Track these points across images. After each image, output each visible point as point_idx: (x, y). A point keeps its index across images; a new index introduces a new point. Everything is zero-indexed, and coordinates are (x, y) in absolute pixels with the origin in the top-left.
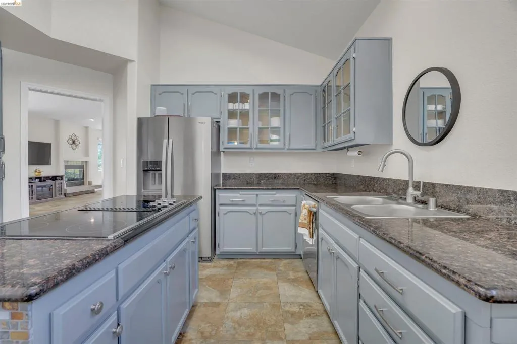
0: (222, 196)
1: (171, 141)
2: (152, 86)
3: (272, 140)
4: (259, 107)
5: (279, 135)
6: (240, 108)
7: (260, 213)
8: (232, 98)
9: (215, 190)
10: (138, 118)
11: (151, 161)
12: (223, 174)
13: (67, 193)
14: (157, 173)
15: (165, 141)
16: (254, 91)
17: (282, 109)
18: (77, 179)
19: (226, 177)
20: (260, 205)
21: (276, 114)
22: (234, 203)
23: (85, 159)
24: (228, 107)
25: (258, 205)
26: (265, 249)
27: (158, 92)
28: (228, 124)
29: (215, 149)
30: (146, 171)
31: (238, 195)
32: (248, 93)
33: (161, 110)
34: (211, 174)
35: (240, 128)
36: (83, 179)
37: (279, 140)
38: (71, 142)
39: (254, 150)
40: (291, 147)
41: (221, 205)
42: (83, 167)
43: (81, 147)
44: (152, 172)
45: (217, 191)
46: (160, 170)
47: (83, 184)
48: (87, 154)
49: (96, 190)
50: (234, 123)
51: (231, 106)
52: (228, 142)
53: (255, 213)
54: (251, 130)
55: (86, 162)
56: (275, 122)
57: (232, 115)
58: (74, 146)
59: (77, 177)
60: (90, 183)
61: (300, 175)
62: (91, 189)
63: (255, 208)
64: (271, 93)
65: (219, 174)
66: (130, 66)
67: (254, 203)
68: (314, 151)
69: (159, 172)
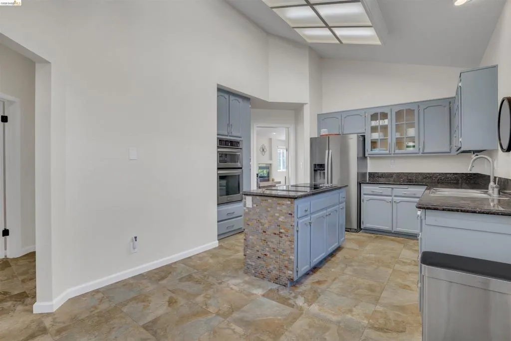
0: (365, 188)
1: (330, 151)
2: (318, 115)
3: (408, 147)
4: (396, 122)
5: (414, 142)
6: (381, 124)
7: (395, 202)
8: (374, 117)
9: (360, 184)
10: (311, 138)
11: (318, 164)
12: (369, 173)
13: (261, 186)
14: (322, 172)
15: (327, 152)
16: (391, 110)
17: (416, 121)
18: (265, 177)
19: (372, 175)
20: (395, 196)
21: (411, 125)
22: (375, 193)
23: (269, 162)
24: (371, 124)
25: (393, 196)
26: (399, 229)
27: (322, 119)
28: (371, 137)
29: (361, 155)
30: (315, 171)
31: (378, 188)
32: (386, 112)
33: (324, 131)
34: (358, 173)
35: (381, 139)
36: (269, 177)
37: (414, 146)
38: (262, 150)
39: (392, 155)
40: (425, 151)
41: (365, 194)
42: (268, 167)
43: (267, 153)
44: (319, 171)
45: (362, 184)
46: (324, 170)
47: (268, 180)
48: (271, 159)
49: (277, 185)
50: (376, 136)
51: (374, 123)
52: (371, 150)
53: (390, 202)
54: (389, 141)
55: (270, 164)
56: (411, 132)
57: (374, 129)
58: (263, 153)
59: (266, 175)
60: (273, 180)
61: (438, 174)
62: (274, 184)
63: (391, 198)
64: (407, 110)
65: (366, 173)
66: (305, 107)
67: (390, 194)
68: (449, 154)
69: (323, 171)
